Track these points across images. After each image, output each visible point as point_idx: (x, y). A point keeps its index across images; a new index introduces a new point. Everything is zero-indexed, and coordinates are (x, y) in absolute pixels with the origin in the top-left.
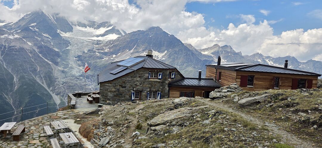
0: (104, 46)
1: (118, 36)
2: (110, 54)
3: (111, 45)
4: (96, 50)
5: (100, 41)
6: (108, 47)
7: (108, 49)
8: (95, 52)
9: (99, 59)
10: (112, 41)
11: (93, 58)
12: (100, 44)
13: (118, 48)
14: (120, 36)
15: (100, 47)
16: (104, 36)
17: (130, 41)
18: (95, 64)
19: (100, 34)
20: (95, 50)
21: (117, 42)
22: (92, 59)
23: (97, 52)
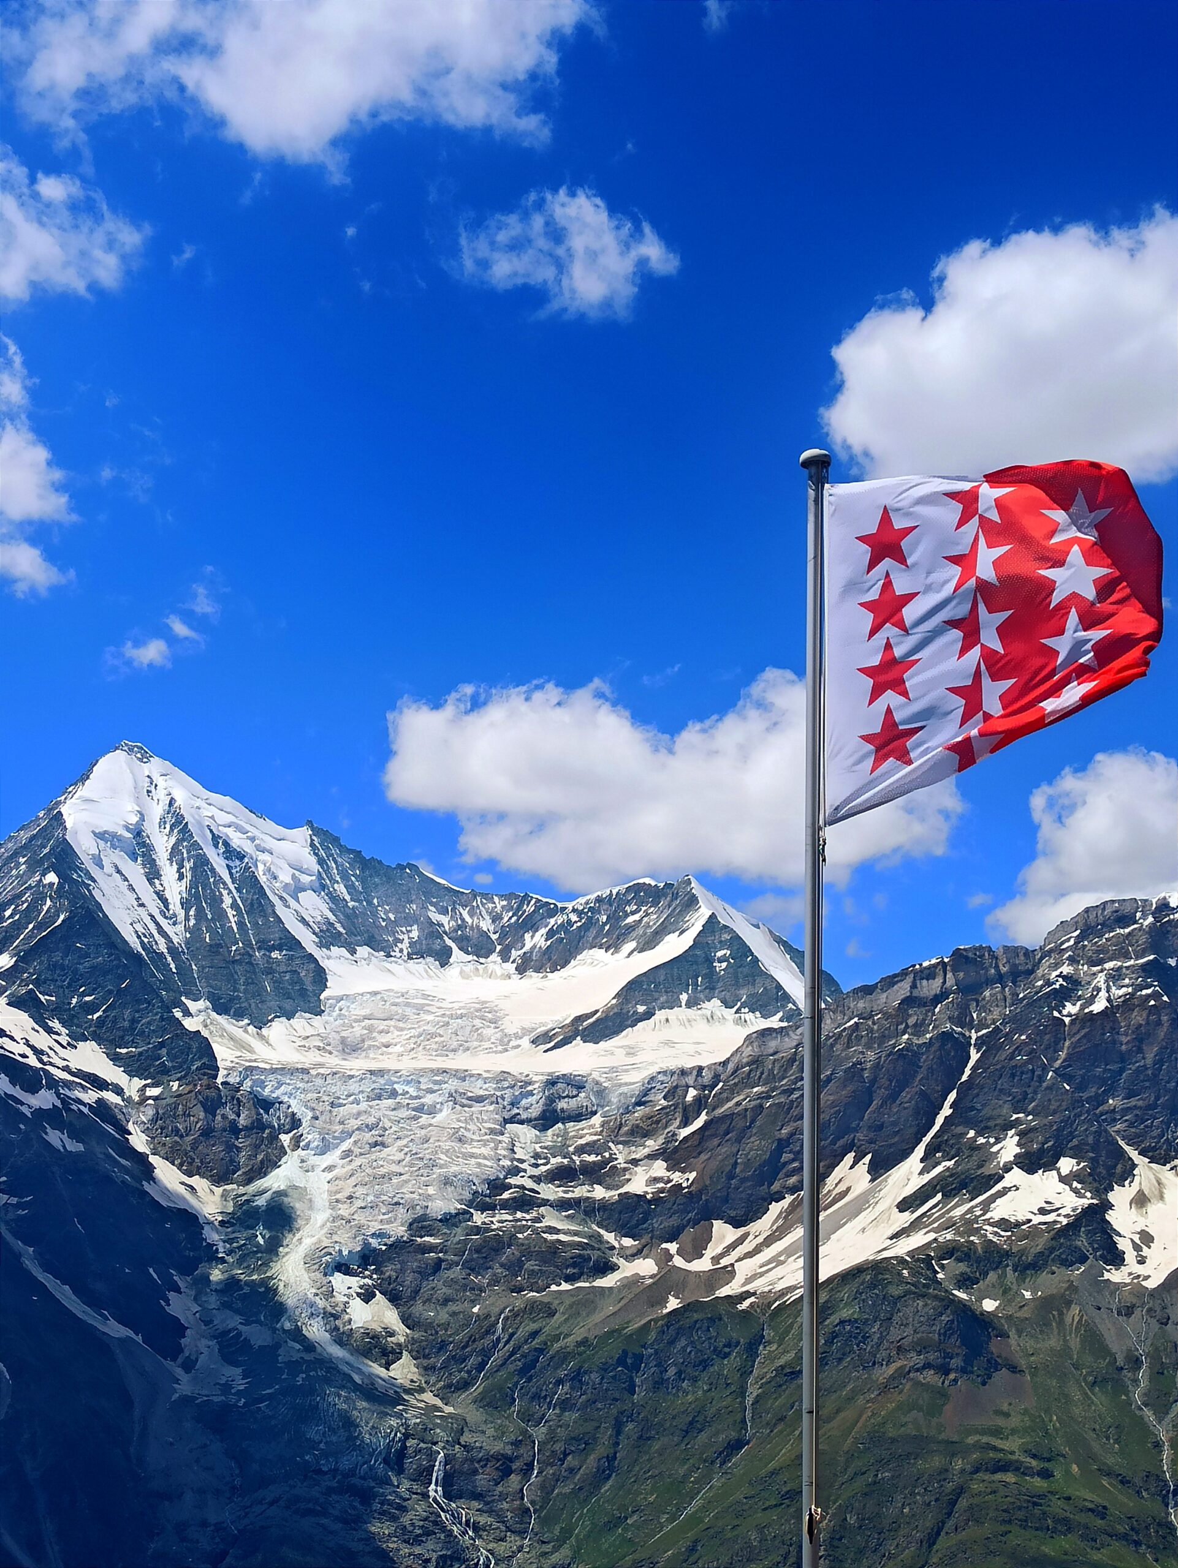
0: (615, 1132)
1: (757, 1023)
2: (674, 1221)
3: (685, 1123)
4: (538, 1179)
5: (577, 1084)
6: (652, 1144)
7: (659, 1168)
8: (525, 1202)
9: (569, 1279)
10: (690, 1080)
11: (515, 1267)
12: (578, 1116)
13: (756, 1147)
14: (774, 1022)
15: (581, 1150)
16: (617, 1031)
17: (877, 1066)
18: (534, 1334)
19: (579, 1019)
20: (529, 1184)
21: (747, 1082)
22: (495, 1281)
23: (545, 1203)
